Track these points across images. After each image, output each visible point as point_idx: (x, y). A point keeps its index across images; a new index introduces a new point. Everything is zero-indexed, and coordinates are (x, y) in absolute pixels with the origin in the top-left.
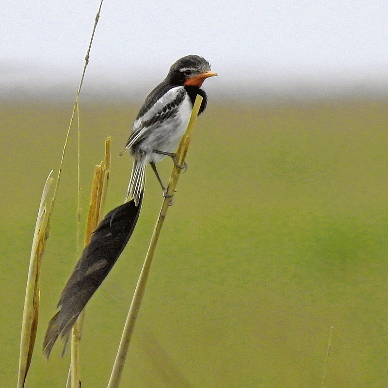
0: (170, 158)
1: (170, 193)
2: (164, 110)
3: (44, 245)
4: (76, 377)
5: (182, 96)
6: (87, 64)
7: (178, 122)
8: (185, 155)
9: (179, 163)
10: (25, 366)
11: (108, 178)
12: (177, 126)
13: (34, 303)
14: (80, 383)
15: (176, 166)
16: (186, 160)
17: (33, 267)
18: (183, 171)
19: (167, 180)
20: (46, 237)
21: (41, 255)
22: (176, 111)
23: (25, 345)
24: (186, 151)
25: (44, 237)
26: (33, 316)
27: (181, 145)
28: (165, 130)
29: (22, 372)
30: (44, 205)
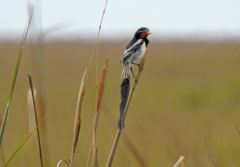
0: (137, 66)
1: (137, 79)
2: (136, 46)
3: (83, 97)
4: (95, 147)
5: (143, 42)
6: (100, 29)
7: (141, 51)
8: (143, 66)
9: (141, 68)
10: (75, 142)
11: (107, 72)
12: (140, 53)
13: (79, 119)
14: (97, 149)
15: (140, 68)
16: (143, 67)
17: (79, 105)
18: (142, 71)
19: (136, 74)
20: (84, 94)
21: (82, 100)
22: (140, 47)
23: (75, 134)
24: (143, 64)
25: (83, 94)
26: (79, 123)
27: (141, 62)
28: (136, 54)
29: (74, 144)
30: (83, 82)
